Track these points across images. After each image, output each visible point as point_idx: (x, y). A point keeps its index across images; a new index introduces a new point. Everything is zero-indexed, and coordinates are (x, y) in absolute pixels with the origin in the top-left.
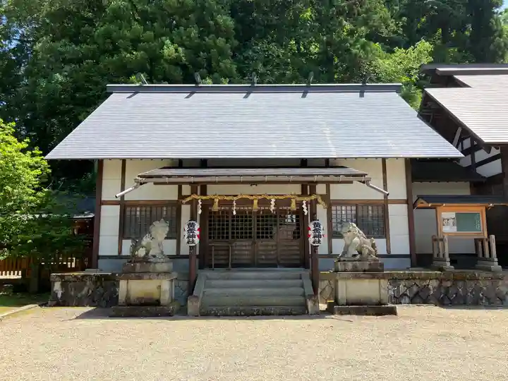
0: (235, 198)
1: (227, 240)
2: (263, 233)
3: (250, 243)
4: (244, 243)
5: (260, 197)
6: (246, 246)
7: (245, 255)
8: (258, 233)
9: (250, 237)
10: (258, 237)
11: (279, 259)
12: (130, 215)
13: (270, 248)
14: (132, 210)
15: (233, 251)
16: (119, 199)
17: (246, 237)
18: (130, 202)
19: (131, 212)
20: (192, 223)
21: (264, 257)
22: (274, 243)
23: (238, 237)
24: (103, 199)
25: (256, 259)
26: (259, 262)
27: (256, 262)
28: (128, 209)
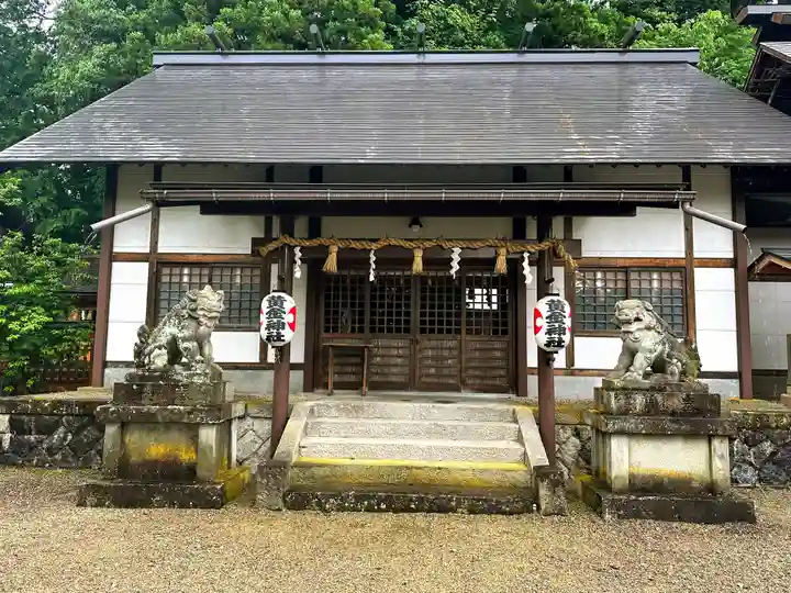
0: (374, 246)
1: (360, 335)
2: (432, 323)
3: (407, 343)
4: (394, 343)
5: (427, 244)
6: (398, 348)
7: (396, 365)
8: (423, 322)
9: (407, 331)
10: (423, 331)
11: (463, 374)
12: (170, 283)
13: (446, 353)
14: (174, 272)
15: (371, 356)
16: (148, 251)
17: (398, 330)
18: (168, 257)
19: (171, 275)
20: (279, 297)
21: (433, 371)
22: (454, 342)
23: (381, 330)
24: (115, 250)
25: (418, 374)
26: (424, 379)
27: (417, 379)
28: (166, 271)
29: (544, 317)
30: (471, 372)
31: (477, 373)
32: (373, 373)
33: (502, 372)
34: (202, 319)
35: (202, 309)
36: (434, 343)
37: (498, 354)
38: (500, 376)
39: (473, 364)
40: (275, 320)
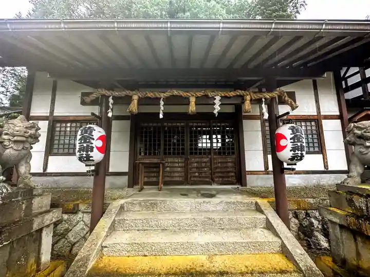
0: (163, 95)
1: (159, 156)
2: (196, 149)
3: (183, 160)
4: (177, 160)
5: (198, 94)
6: (178, 163)
7: (177, 172)
8: (191, 149)
9: (183, 153)
10: (191, 153)
11: (213, 176)
12: (60, 131)
13: (203, 165)
14: (62, 126)
15: (164, 167)
16: (48, 115)
17: (178, 154)
18: (59, 118)
19: (61, 127)
20: (90, 128)
21: (197, 174)
22: (208, 159)
23: (170, 153)
24: (31, 115)
25: (189, 176)
26: (192, 179)
27: (189, 179)
28: (58, 125)
29: (288, 139)
30: (217, 175)
31: (220, 175)
32: (165, 176)
33: (233, 174)
34: (6, 143)
35: (6, 134)
36: (197, 160)
37: (230, 164)
38: (232, 176)
39: (217, 170)
40: (85, 145)
